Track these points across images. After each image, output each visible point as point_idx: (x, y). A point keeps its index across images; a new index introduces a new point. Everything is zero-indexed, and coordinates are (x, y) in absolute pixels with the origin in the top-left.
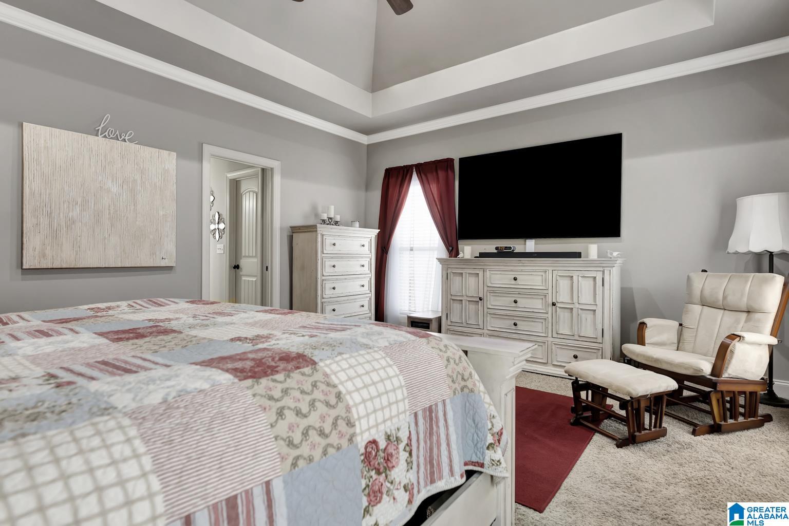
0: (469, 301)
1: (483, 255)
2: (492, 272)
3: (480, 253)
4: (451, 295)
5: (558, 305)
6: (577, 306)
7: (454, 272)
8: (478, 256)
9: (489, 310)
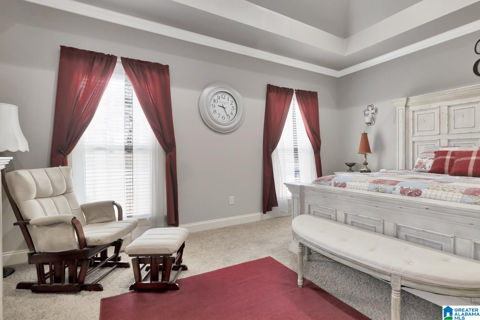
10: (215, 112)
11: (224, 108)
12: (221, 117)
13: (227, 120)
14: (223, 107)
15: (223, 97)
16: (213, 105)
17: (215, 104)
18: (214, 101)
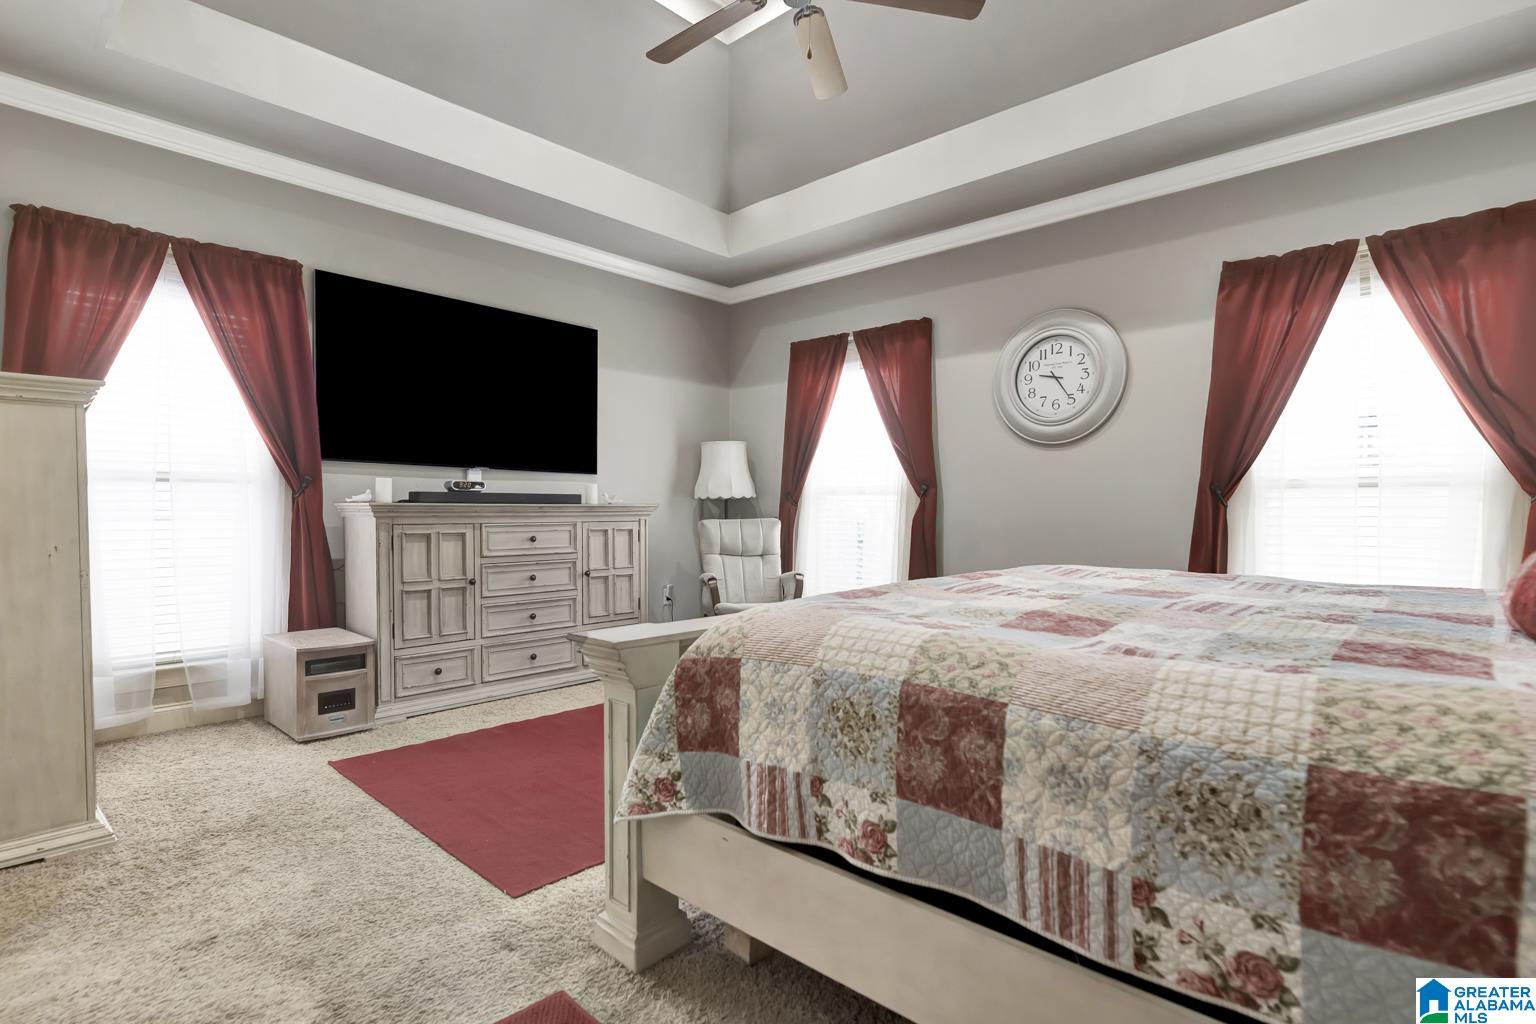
0: (444, 589)
1: (415, 497)
2: (491, 530)
3: (410, 493)
4: (403, 583)
5: (592, 574)
6: (612, 572)
7: (408, 532)
8: (407, 498)
9: (485, 602)
10: (1032, 395)
11: (1056, 378)
12: (1048, 403)
13: (1066, 410)
14: (1054, 377)
15: (1056, 349)
16: (1028, 378)
17: (1032, 373)
18: (1031, 366)
